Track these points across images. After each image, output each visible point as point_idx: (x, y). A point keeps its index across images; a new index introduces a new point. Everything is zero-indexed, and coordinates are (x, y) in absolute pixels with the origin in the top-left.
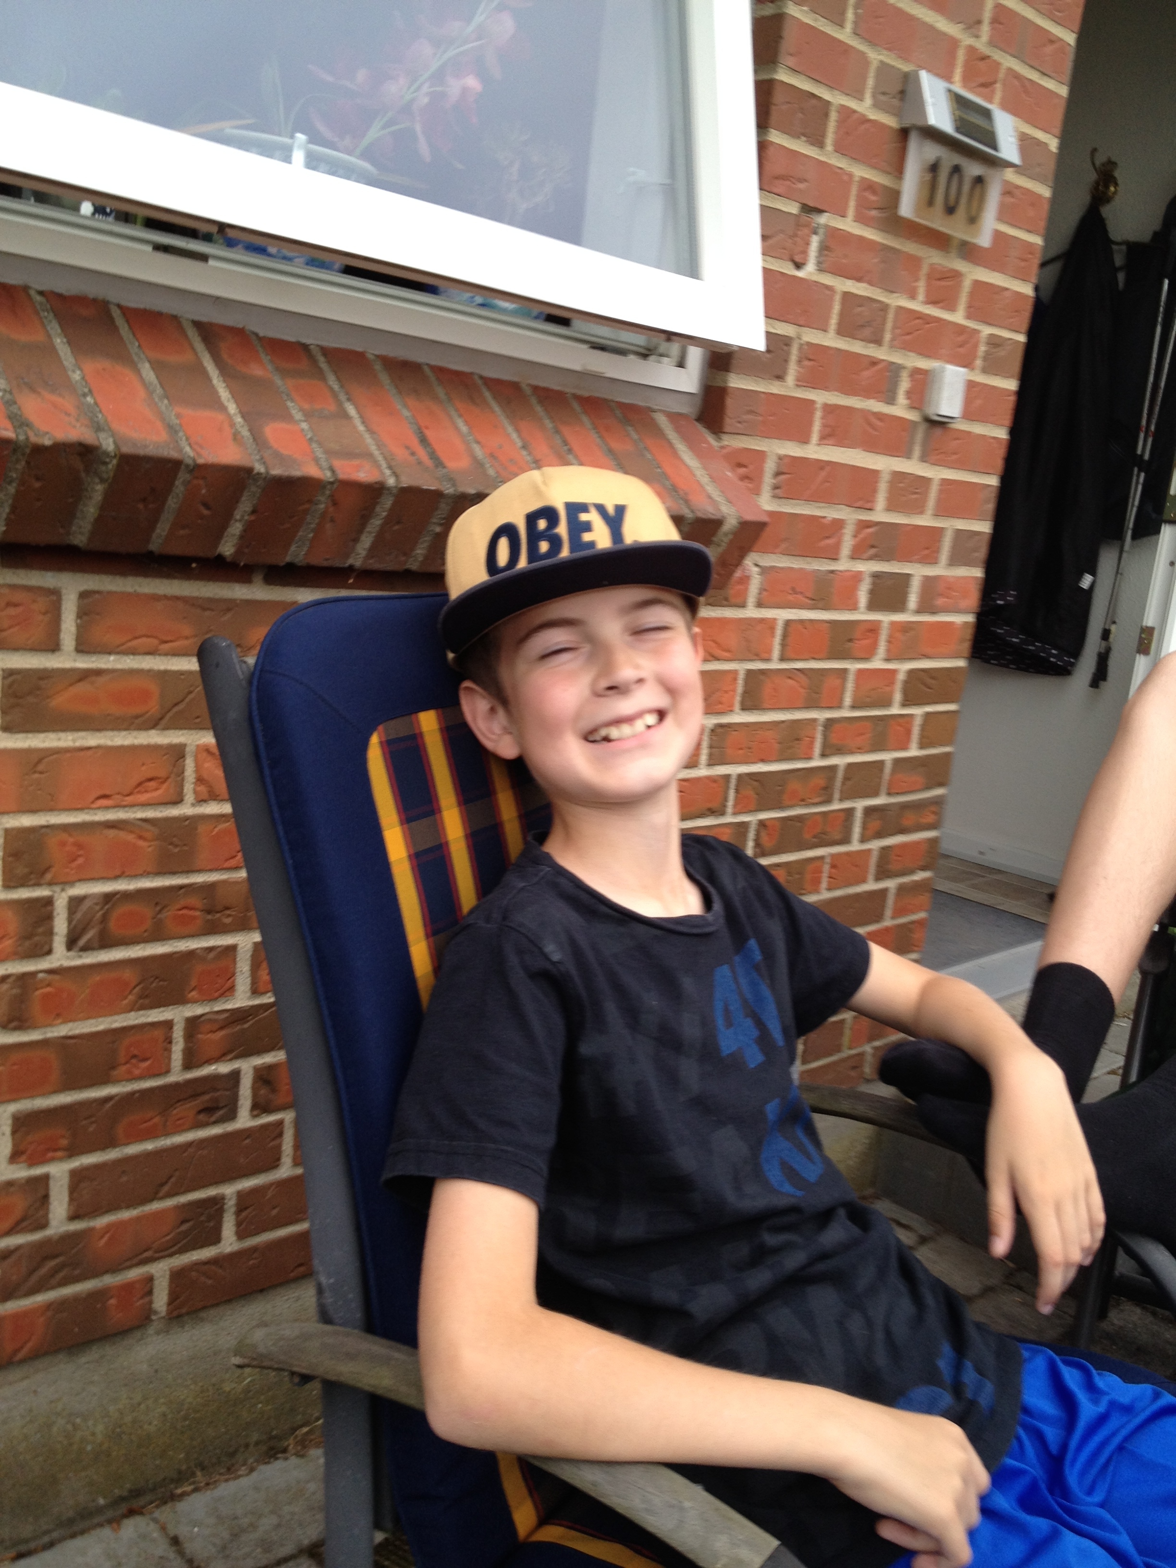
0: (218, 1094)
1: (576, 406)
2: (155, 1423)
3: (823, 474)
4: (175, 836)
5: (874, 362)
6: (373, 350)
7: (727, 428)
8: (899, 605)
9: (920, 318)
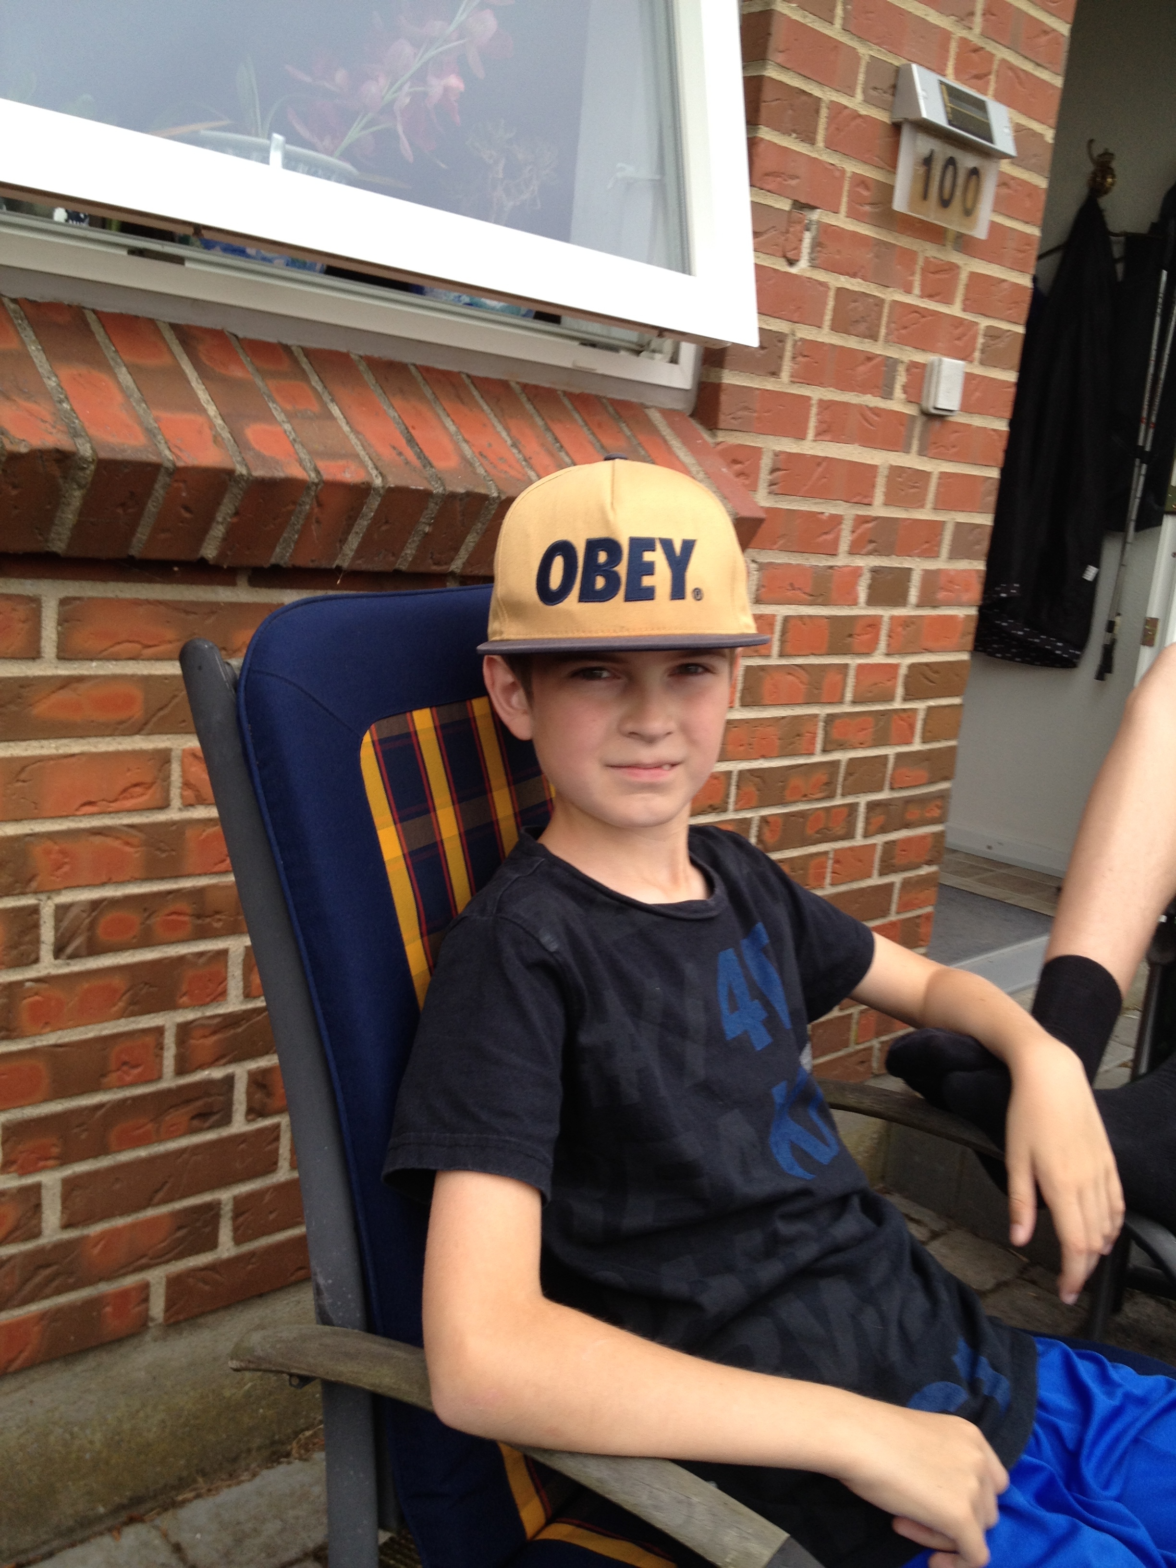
0: (213, 1098)
1: (566, 402)
2: (154, 1429)
3: (820, 469)
4: (161, 842)
5: (870, 357)
6: (358, 350)
7: (722, 424)
8: (900, 599)
9: (916, 312)
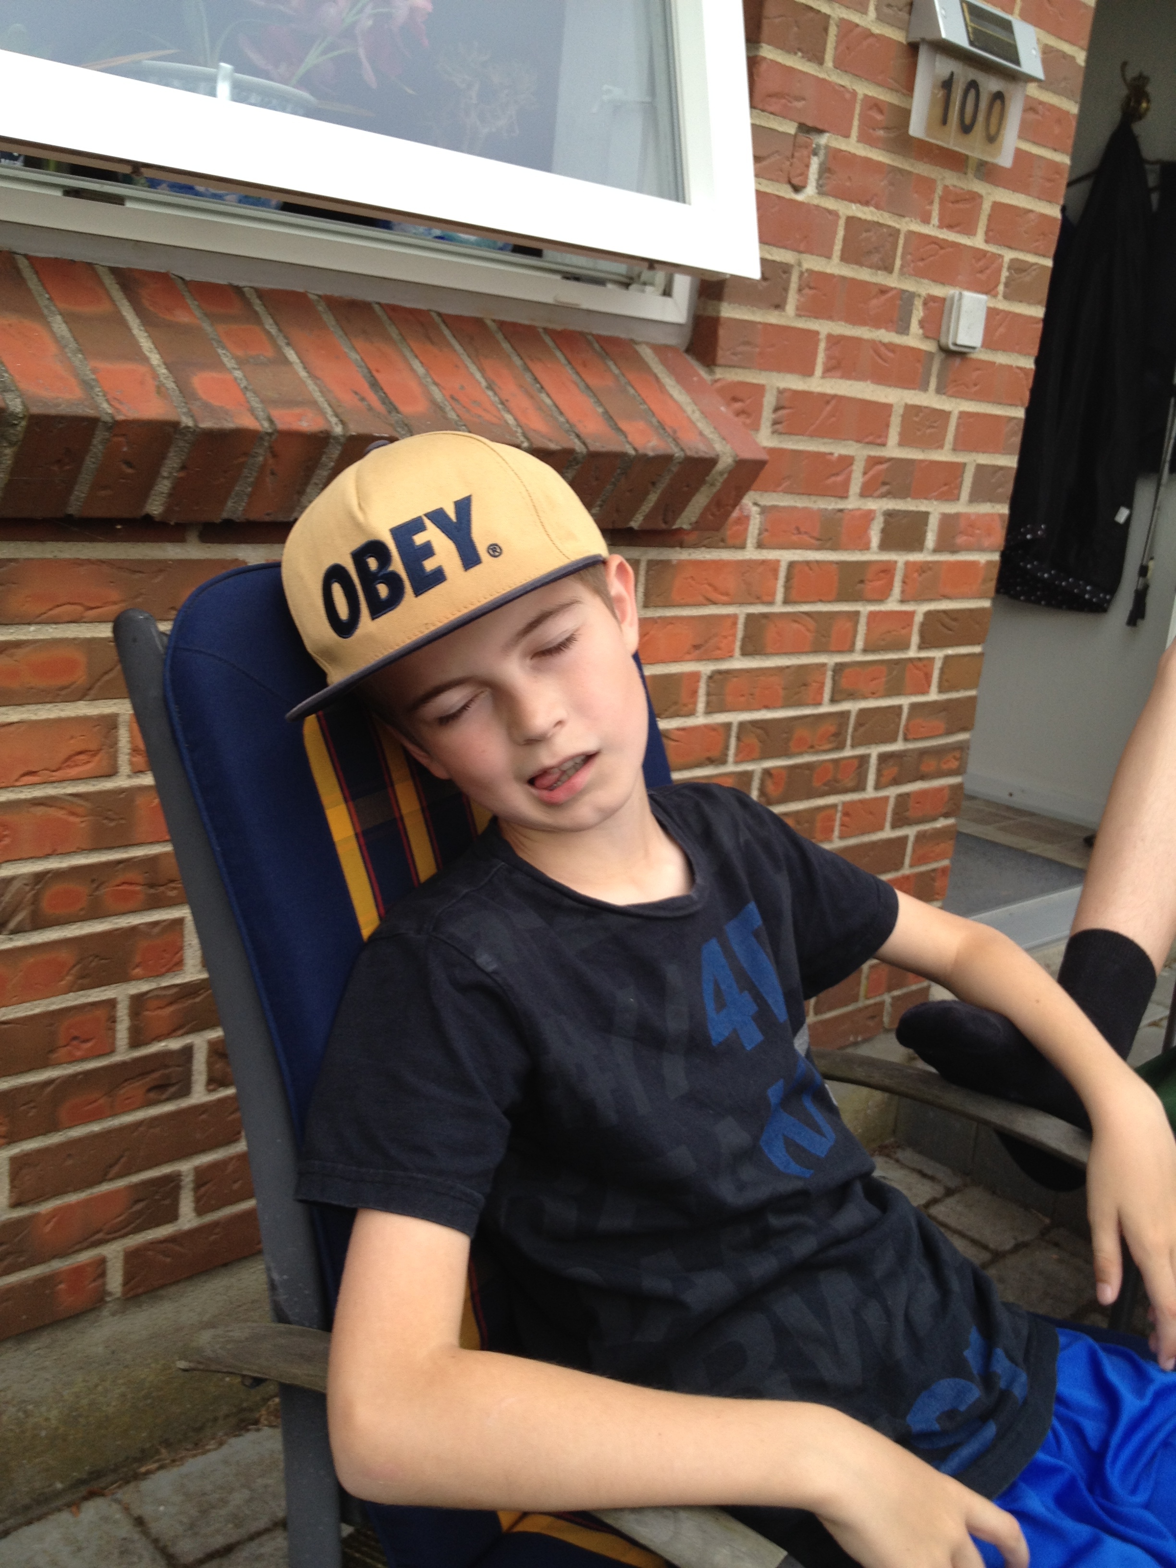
0: (170, 1070)
1: (547, 339)
2: (114, 1404)
3: (829, 408)
4: (110, 810)
5: (883, 290)
6: (317, 289)
7: (720, 360)
8: (917, 544)
9: (935, 243)
